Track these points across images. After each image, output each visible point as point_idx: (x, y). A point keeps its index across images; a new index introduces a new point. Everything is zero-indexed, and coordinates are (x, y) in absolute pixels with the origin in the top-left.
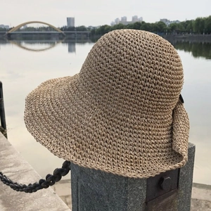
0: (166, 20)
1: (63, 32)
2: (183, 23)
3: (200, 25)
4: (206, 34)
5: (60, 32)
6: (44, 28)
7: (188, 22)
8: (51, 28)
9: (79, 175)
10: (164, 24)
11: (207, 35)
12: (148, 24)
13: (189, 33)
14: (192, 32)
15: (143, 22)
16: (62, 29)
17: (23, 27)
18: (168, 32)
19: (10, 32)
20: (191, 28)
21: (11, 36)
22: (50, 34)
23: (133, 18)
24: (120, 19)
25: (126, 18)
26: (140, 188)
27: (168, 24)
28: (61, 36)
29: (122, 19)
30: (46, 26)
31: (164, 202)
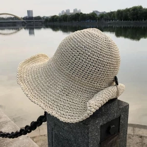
0: (97, 11)
1: (25, 21)
2: (108, 13)
3: (120, 15)
4: (124, 20)
6: (11, 18)
7: (112, 12)
8: (16, 18)
9: (53, 127)
10: (96, 14)
11: (125, 22)
12: (85, 14)
13: (112, 20)
14: (115, 20)
15: (81, 13)
16: (24, 19)
18: (98, 20)
20: (114, 17)
22: (15, 22)
23: (74, 10)
24: (65, 11)
25: (69, 10)
26: (96, 134)
27: (98, 14)
28: (24, 24)
29: (67, 11)
30: (13, 16)
31: (111, 142)
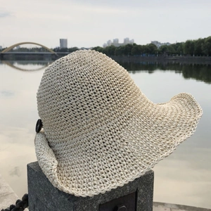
0: (157, 42)
1: (56, 53)
2: (173, 45)
3: (190, 48)
4: (195, 55)
5: (53, 52)
6: (37, 49)
7: (178, 44)
8: (44, 49)
10: (155, 46)
11: (197, 57)
12: (140, 46)
13: (179, 55)
14: (182, 54)
15: (135, 44)
16: (54, 50)
17: (15, 48)
18: (159, 53)
19: (3, 52)
20: (182, 50)
21: (4, 56)
22: (42, 55)
23: (125, 40)
24: (112, 41)
25: (117, 40)
27: (158, 46)
28: (54, 57)
29: (114, 40)
30: (39, 47)
